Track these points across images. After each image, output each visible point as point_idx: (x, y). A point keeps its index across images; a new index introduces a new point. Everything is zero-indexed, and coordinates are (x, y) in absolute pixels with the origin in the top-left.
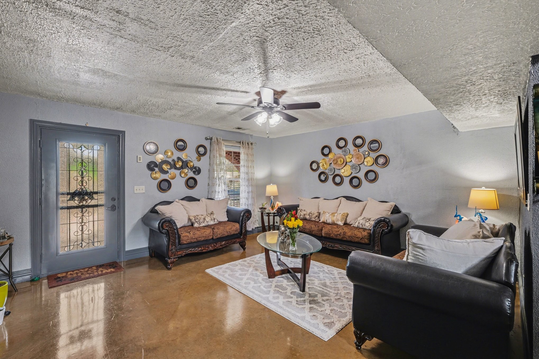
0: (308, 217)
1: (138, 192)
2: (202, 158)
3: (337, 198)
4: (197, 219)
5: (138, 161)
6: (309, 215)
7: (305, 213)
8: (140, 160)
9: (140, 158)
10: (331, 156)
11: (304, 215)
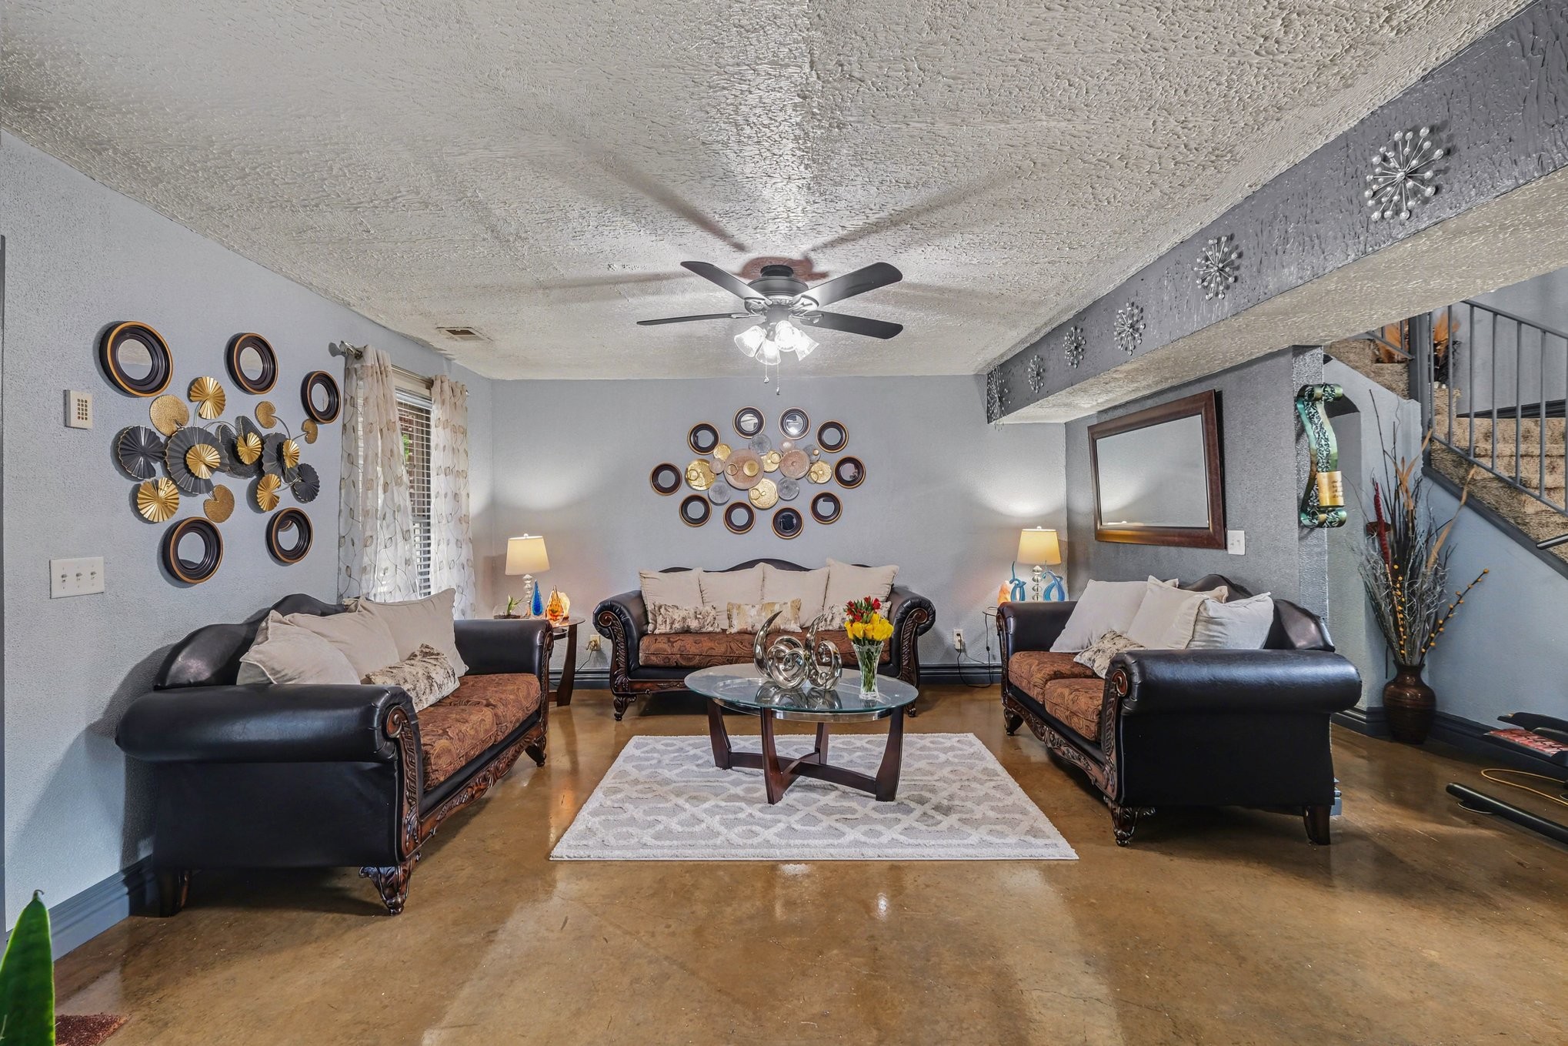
0: (694, 624)
1: (71, 588)
2: (322, 428)
3: (751, 564)
4: (406, 681)
5: (74, 421)
6: (696, 618)
7: (683, 613)
8: (83, 415)
9: (83, 404)
10: (719, 453)
11: (684, 619)
